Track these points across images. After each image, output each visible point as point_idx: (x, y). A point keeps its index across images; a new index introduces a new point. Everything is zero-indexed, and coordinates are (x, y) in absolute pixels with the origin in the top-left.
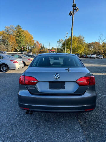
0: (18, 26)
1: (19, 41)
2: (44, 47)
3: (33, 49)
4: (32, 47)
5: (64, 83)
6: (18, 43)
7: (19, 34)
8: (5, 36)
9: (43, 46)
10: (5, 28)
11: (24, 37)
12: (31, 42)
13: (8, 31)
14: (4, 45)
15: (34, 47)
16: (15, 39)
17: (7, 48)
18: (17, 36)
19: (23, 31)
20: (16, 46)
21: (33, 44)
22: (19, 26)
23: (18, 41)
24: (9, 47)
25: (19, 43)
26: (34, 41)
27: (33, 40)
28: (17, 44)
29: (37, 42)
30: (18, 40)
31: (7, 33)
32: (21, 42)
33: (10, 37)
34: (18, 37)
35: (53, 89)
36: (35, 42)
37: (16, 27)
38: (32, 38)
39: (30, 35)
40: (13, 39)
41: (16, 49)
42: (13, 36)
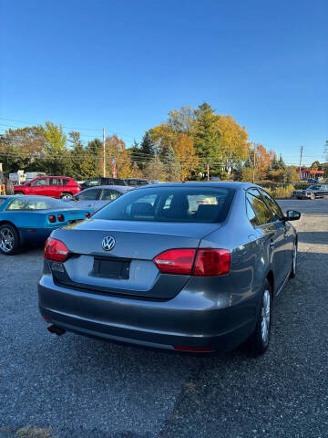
0: (204, 107)
1: (204, 149)
2: (281, 160)
3: (244, 169)
4: (243, 163)
5: (128, 261)
6: (200, 154)
7: (205, 127)
8: (167, 139)
9: (278, 159)
10: (169, 117)
11: (219, 134)
12: (240, 149)
13: (176, 122)
14: (161, 164)
15: (247, 165)
16: (192, 144)
17: (169, 171)
18: (198, 135)
19: (218, 118)
20: (195, 163)
21: (246, 156)
22: (205, 105)
23: (200, 150)
24: (176, 166)
25: (204, 153)
26: (249, 144)
27: (247, 142)
28: (197, 158)
29: (260, 148)
30: (200, 145)
31: (174, 128)
32: (210, 150)
33: (180, 139)
34: (201, 136)
35: (100, 277)
36: (252, 147)
37: (197, 108)
38: (244, 137)
39: (237, 127)
40: (188, 144)
41: (193, 173)
42: (189, 135)
